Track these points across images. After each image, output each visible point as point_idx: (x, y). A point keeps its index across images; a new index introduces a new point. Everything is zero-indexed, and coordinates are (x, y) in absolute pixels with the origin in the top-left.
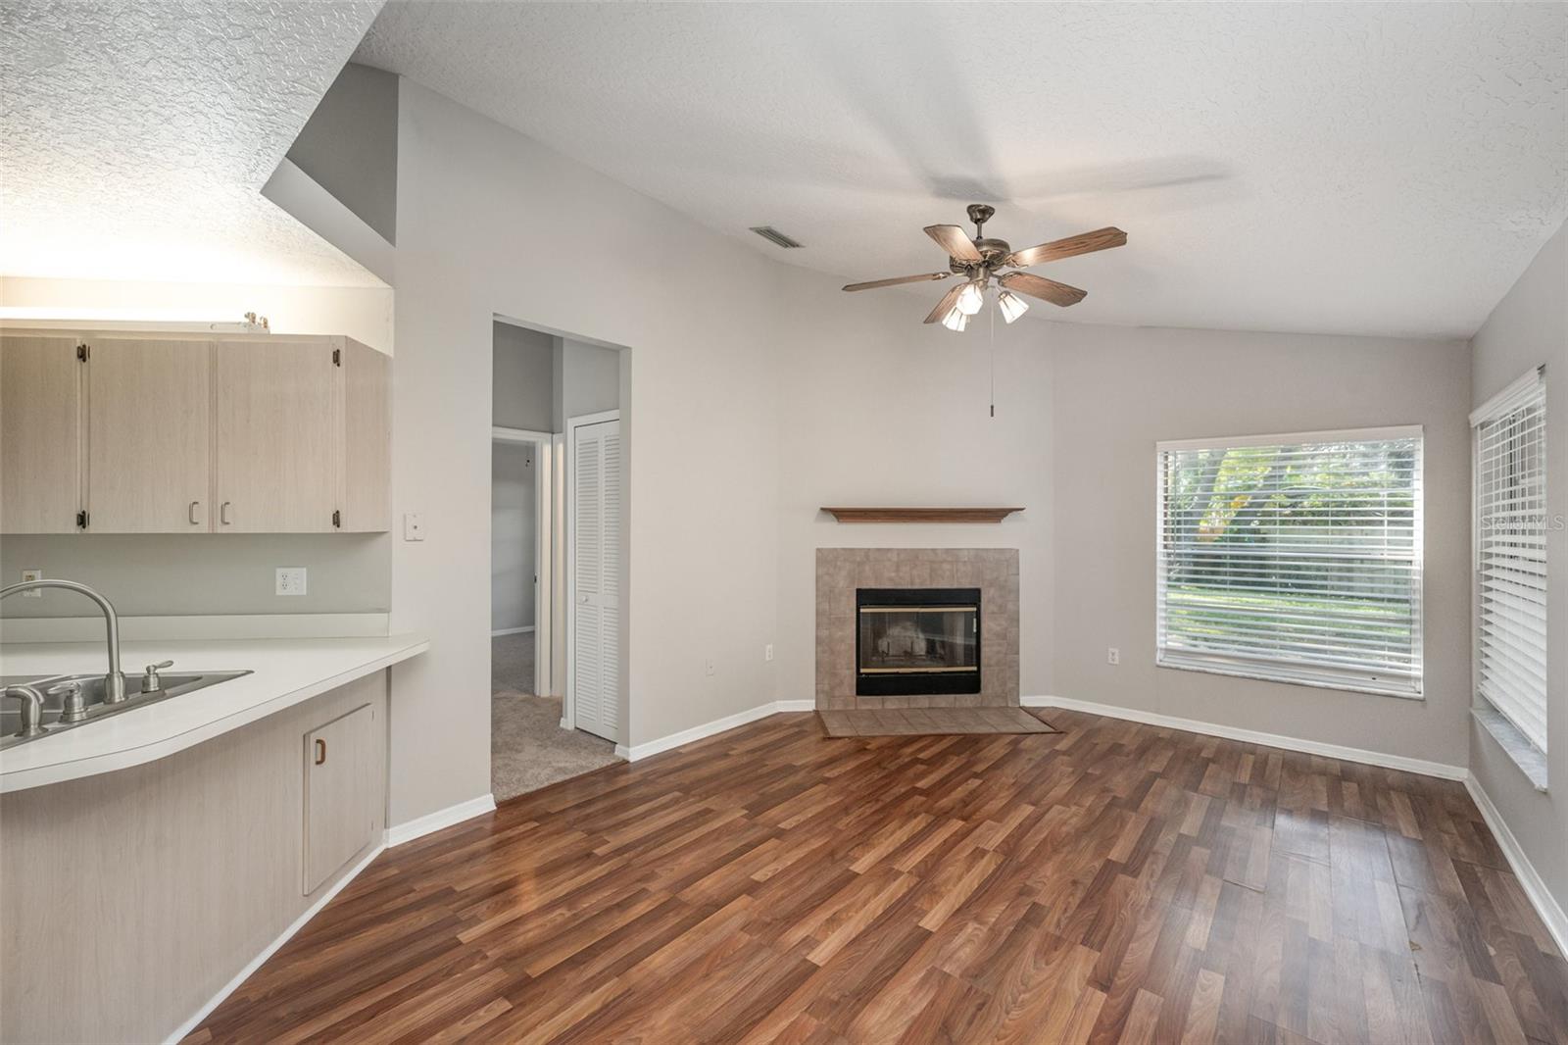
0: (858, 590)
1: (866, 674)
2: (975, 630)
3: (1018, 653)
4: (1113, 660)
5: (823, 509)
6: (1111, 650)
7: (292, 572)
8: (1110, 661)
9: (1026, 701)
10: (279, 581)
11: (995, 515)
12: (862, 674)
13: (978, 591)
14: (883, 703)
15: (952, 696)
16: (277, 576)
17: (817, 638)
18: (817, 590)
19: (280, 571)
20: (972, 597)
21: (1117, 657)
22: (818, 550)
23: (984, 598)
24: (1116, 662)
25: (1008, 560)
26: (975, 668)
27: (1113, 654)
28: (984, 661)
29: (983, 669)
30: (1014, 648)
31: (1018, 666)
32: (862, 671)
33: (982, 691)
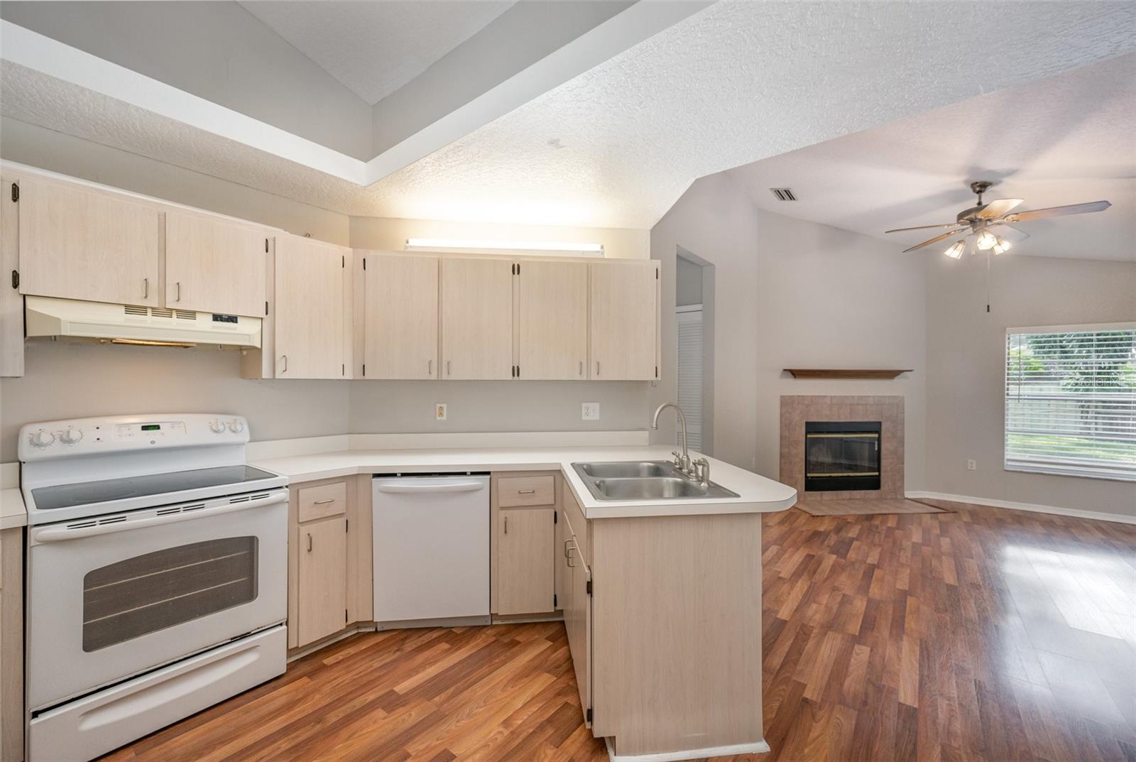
0: (807, 423)
1: (812, 477)
2: (876, 449)
3: (903, 463)
4: (972, 467)
5: (785, 370)
6: (970, 461)
7: (591, 405)
8: (969, 468)
9: (908, 494)
10: (584, 411)
11: (890, 374)
12: (808, 477)
13: (880, 423)
14: (821, 496)
15: (863, 491)
16: (583, 408)
17: (781, 453)
18: (781, 422)
19: (584, 405)
20: (876, 428)
21: (974, 465)
22: (781, 396)
23: (884, 427)
24: (974, 468)
25: (899, 404)
26: (877, 474)
27: (972, 463)
28: (883, 469)
29: (882, 474)
30: (901, 460)
31: (903, 471)
32: (808, 475)
33: (882, 488)
